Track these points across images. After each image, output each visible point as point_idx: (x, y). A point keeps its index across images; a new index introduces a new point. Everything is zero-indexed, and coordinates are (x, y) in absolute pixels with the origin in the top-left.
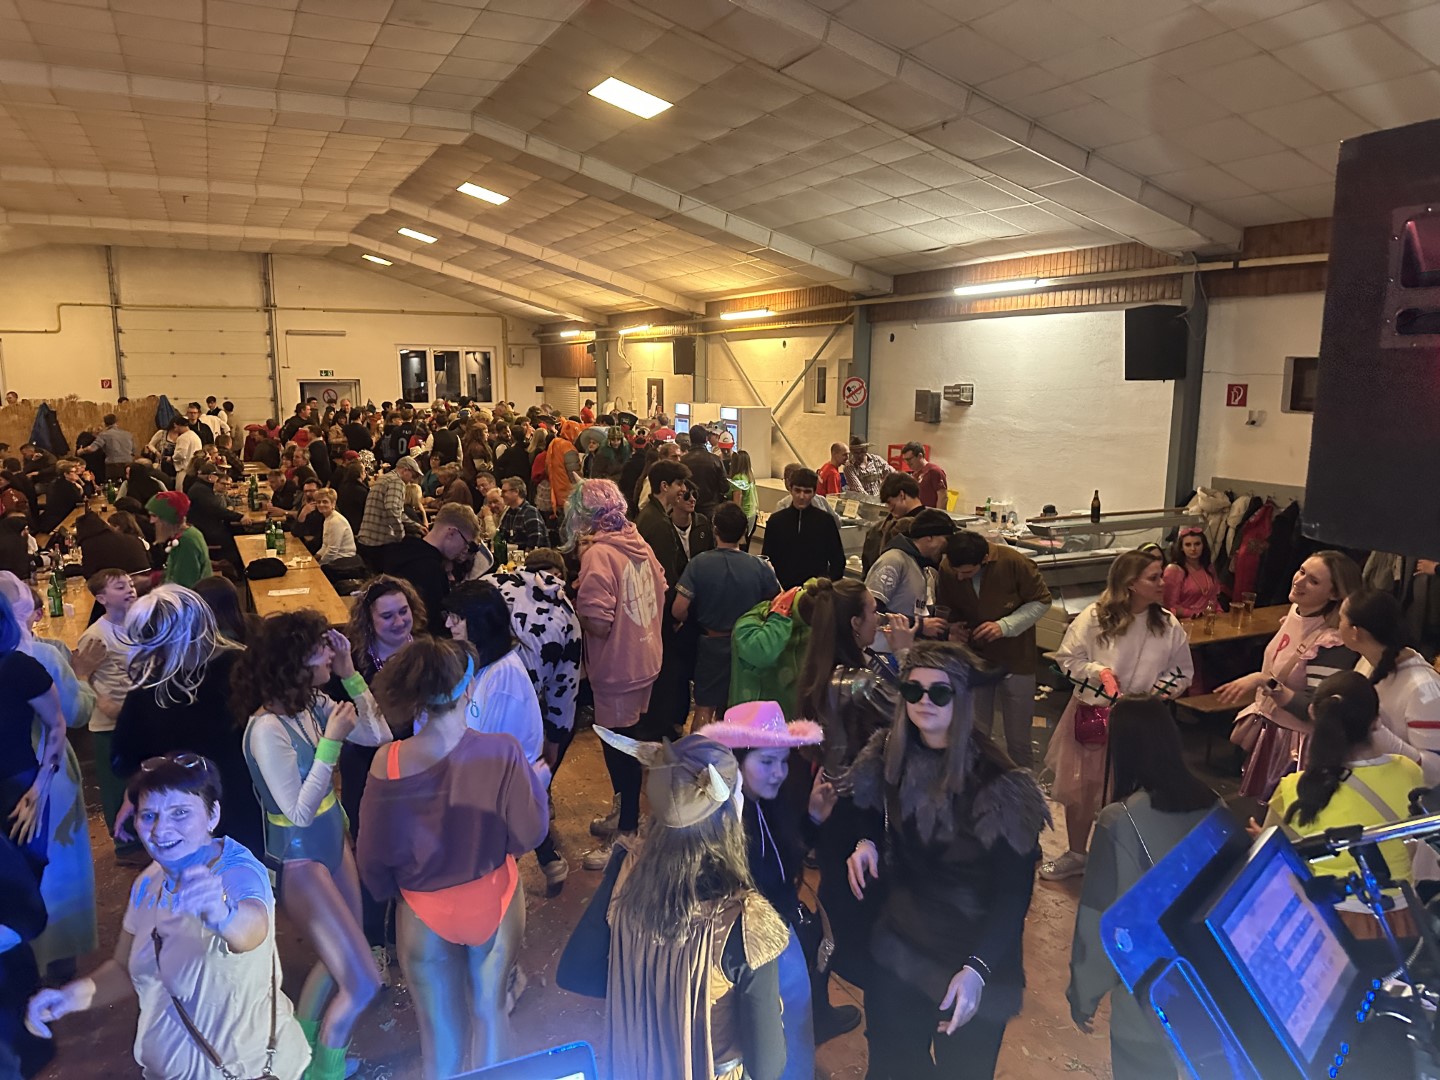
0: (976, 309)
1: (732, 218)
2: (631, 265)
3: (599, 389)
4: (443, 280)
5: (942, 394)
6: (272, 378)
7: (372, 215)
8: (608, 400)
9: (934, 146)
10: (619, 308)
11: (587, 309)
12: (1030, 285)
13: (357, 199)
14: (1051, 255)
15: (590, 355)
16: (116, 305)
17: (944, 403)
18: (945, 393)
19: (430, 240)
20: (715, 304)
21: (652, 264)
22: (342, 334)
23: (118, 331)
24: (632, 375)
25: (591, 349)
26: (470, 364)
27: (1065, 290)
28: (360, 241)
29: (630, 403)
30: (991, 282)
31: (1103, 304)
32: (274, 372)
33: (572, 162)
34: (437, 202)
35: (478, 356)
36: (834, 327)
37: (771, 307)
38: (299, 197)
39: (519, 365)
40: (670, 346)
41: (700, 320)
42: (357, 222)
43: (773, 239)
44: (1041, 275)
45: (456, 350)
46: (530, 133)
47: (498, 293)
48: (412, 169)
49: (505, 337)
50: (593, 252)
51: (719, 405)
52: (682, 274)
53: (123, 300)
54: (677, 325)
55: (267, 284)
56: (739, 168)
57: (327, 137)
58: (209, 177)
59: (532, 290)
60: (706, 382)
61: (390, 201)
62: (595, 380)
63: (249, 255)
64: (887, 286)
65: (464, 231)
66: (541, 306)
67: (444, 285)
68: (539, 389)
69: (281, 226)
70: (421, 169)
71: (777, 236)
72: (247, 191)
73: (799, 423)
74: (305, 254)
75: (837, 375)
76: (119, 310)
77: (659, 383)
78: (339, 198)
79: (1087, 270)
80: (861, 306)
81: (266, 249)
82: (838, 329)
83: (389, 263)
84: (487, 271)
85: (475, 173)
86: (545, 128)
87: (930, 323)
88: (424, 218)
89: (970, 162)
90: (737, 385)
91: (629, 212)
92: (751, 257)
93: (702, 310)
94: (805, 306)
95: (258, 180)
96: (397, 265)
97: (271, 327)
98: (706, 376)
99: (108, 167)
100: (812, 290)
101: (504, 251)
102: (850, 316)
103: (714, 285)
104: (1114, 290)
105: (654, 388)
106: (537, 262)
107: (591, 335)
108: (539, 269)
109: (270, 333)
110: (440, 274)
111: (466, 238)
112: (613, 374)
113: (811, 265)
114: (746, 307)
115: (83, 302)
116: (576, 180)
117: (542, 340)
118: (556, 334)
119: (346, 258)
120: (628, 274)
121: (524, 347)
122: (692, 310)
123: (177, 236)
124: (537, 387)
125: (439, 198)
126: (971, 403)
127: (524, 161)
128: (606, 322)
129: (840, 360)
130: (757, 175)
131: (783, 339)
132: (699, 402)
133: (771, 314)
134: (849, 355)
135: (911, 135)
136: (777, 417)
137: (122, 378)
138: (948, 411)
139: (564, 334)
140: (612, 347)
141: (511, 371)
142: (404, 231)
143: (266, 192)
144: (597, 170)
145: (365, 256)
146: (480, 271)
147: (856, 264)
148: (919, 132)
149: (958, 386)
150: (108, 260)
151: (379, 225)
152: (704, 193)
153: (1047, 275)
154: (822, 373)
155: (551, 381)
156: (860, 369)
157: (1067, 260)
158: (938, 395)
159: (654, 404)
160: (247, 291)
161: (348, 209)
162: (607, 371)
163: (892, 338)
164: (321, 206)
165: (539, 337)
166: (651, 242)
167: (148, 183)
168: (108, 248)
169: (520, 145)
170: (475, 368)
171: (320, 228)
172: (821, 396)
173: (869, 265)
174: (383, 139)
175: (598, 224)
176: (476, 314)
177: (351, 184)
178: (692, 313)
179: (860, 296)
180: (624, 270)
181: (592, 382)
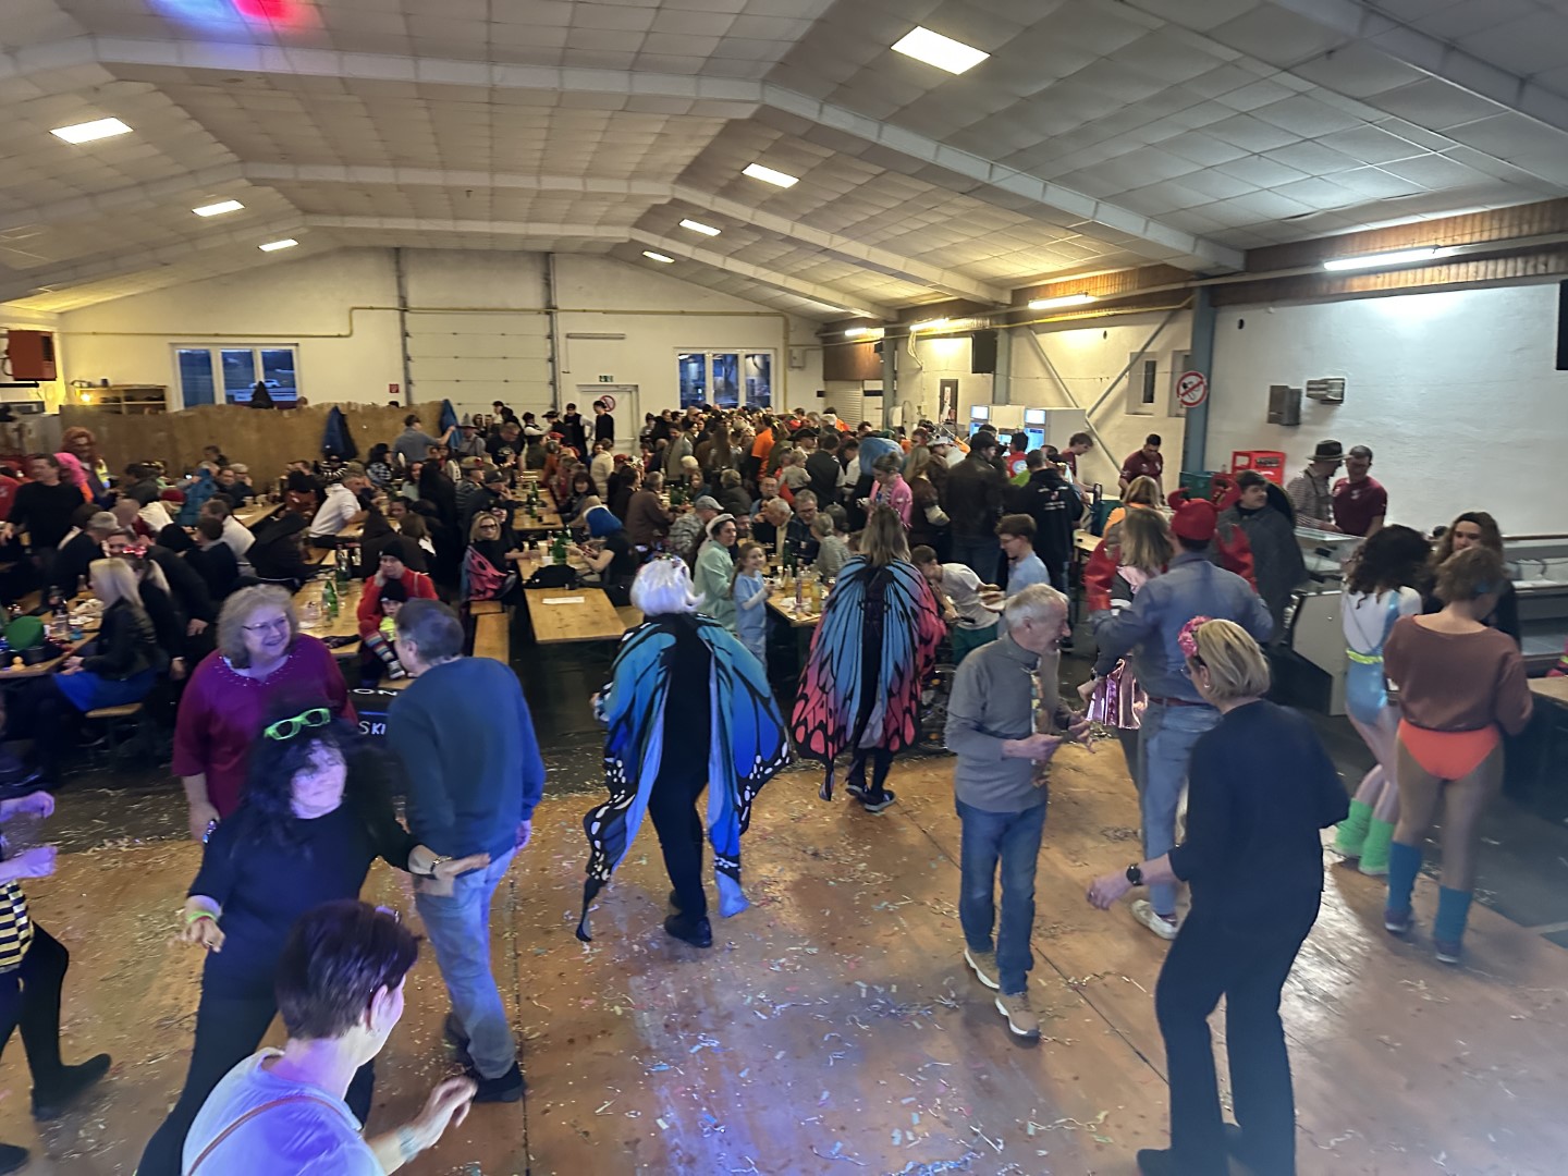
0: (1351, 287)
1: (1051, 188)
2: (928, 249)
3: (885, 393)
4: (725, 277)
5: (1304, 393)
6: (553, 383)
7: (655, 205)
8: (895, 405)
9: (1315, 83)
10: (912, 301)
11: (876, 304)
12: (1428, 255)
13: (641, 188)
14: (1455, 218)
15: (877, 354)
16: (404, 309)
17: (1305, 402)
18: (1309, 389)
19: (713, 232)
20: (1023, 291)
21: (953, 248)
22: (621, 337)
23: (405, 335)
24: (923, 375)
25: (879, 348)
26: (750, 368)
27: (1473, 261)
28: (642, 236)
29: (919, 408)
30: (1372, 254)
31: (1525, 276)
32: (554, 377)
33: (868, 131)
34: (722, 188)
35: (757, 359)
36: (1168, 313)
37: (1091, 292)
38: (580, 188)
39: (799, 367)
40: (968, 342)
41: (1005, 310)
42: (639, 216)
43: (1100, 209)
44: (1441, 244)
45: (734, 353)
46: (826, 101)
47: (781, 288)
48: (695, 152)
49: (786, 338)
50: (886, 237)
51: (1024, 407)
52: (987, 257)
53: (412, 303)
54: (977, 318)
55: (548, 284)
56: (1064, 127)
57: (611, 119)
58: (493, 170)
59: (817, 284)
60: (1008, 382)
61: (673, 190)
62: (881, 382)
63: (532, 254)
64: (1236, 262)
65: (748, 220)
66: (824, 302)
67: (726, 282)
68: (820, 394)
69: (564, 222)
70: (706, 151)
71: (1105, 208)
72: (529, 183)
73: (1120, 427)
74: (586, 253)
75: (1169, 369)
76: (407, 314)
77: (954, 384)
78: (620, 187)
79: (1505, 234)
80: (1203, 287)
81: (547, 247)
82: (1173, 316)
83: (671, 261)
84: (771, 265)
85: (763, 152)
86: (840, 94)
87: (1291, 305)
88: (707, 206)
89: (1357, 100)
90: (1046, 384)
91: (932, 187)
92: (1072, 233)
93: (1007, 299)
94: (1134, 290)
95: (541, 171)
96: (680, 262)
97: (552, 331)
98: (1008, 375)
99: (398, 162)
100: (1143, 270)
101: (789, 240)
102: (1189, 300)
103: (1024, 269)
104: (1542, 259)
105: (948, 389)
106: (825, 251)
107: (879, 333)
108: (826, 259)
109: (550, 337)
110: (723, 271)
111: (751, 228)
112: (901, 375)
113: (1144, 240)
114: (1059, 293)
115: (374, 305)
116: (875, 153)
117: (826, 340)
118: (841, 333)
119: (625, 256)
120: (925, 261)
121: (807, 348)
122: (996, 299)
123: (461, 235)
124: (818, 392)
125: (723, 183)
126: (1341, 401)
127: (817, 133)
128: (898, 319)
129: (1175, 352)
130: (1084, 134)
131: (1103, 330)
132: (1000, 404)
133: (1091, 299)
134: (1186, 345)
135: (1285, 70)
136: (1092, 420)
137: (409, 382)
138: (1310, 411)
139: (849, 333)
140: (901, 345)
141: (792, 374)
142: (686, 224)
143: (550, 183)
144: (899, 139)
145: (646, 253)
146: (762, 265)
147: (1199, 237)
148: (1293, 66)
149: (1324, 381)
150: (398, 263)
151: (661, 217)
152: (1021, 160)
153: (1449, 242)
154: (1151, 367)
155: (833, 385)
156: (1198, 363)
157: (1477, 223)
158: (1298, 392)
159: (947, 408)
160: (527, 292)
161: (630, 199)
162: (895, 372)
163: (1241, 324)
164: (602, 197)
165: (822, 337)
166: (952, 221)
167: (434, 178)
168: (397, 250)
169: (813, 115)
170: (754, 373)
171: (601, 223)
172: (1149, 394)
173: (1215, 239)
174: (667, 117)
175: (893, 204)
176: (757, 314)
177: (633, 172)
178: (996, 302)
179: (1202, 275)
180: (920, 257)
181: (878, 386)
